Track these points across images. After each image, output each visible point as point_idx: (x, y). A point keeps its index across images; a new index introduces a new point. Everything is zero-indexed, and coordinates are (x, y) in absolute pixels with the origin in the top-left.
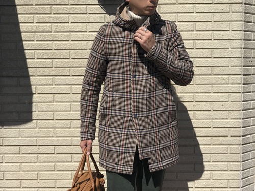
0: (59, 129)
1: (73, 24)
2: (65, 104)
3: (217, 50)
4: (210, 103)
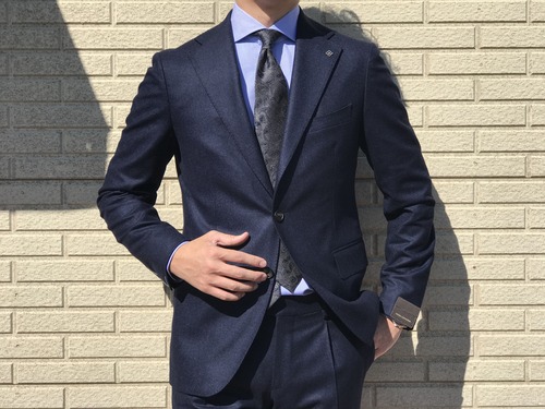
3: (541, 105)
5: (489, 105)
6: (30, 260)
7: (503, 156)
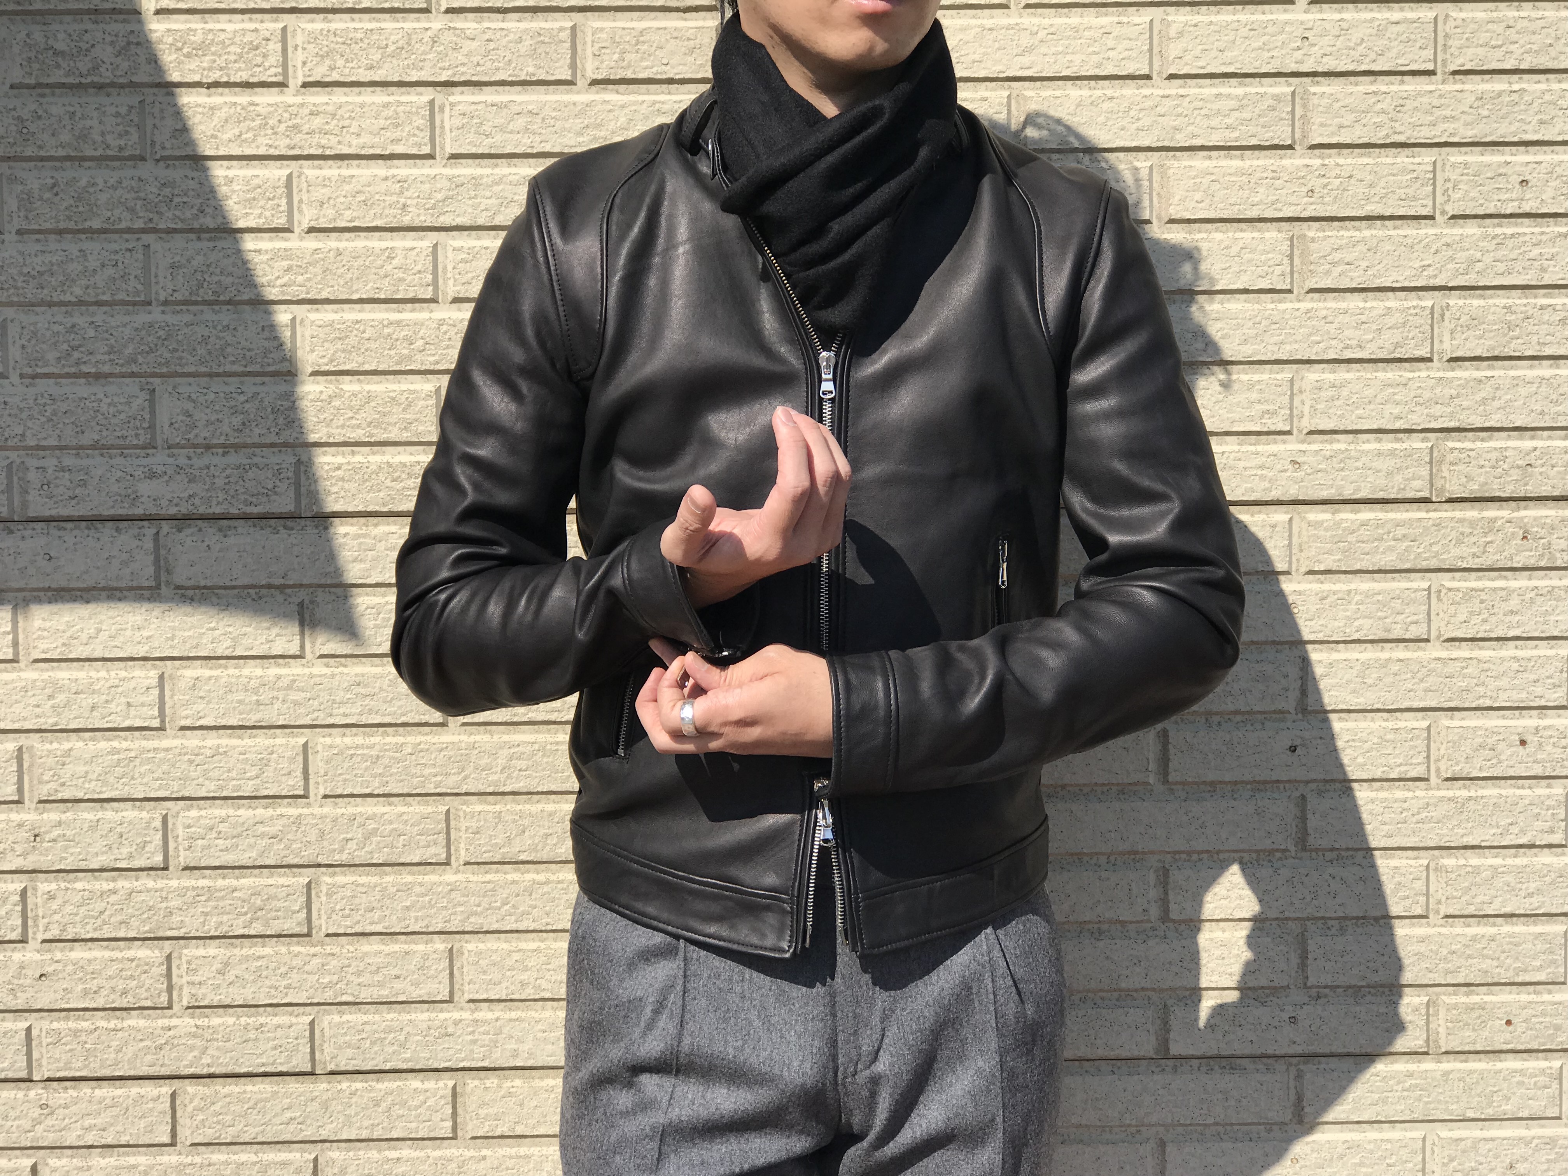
0: (212, 949)
1: (318, 98)
2: (262, 740)
3: (1475, 302)
4: (1420, 722)
5: (1332, 303)
6: (75, 743)
7: (1370, 444)
